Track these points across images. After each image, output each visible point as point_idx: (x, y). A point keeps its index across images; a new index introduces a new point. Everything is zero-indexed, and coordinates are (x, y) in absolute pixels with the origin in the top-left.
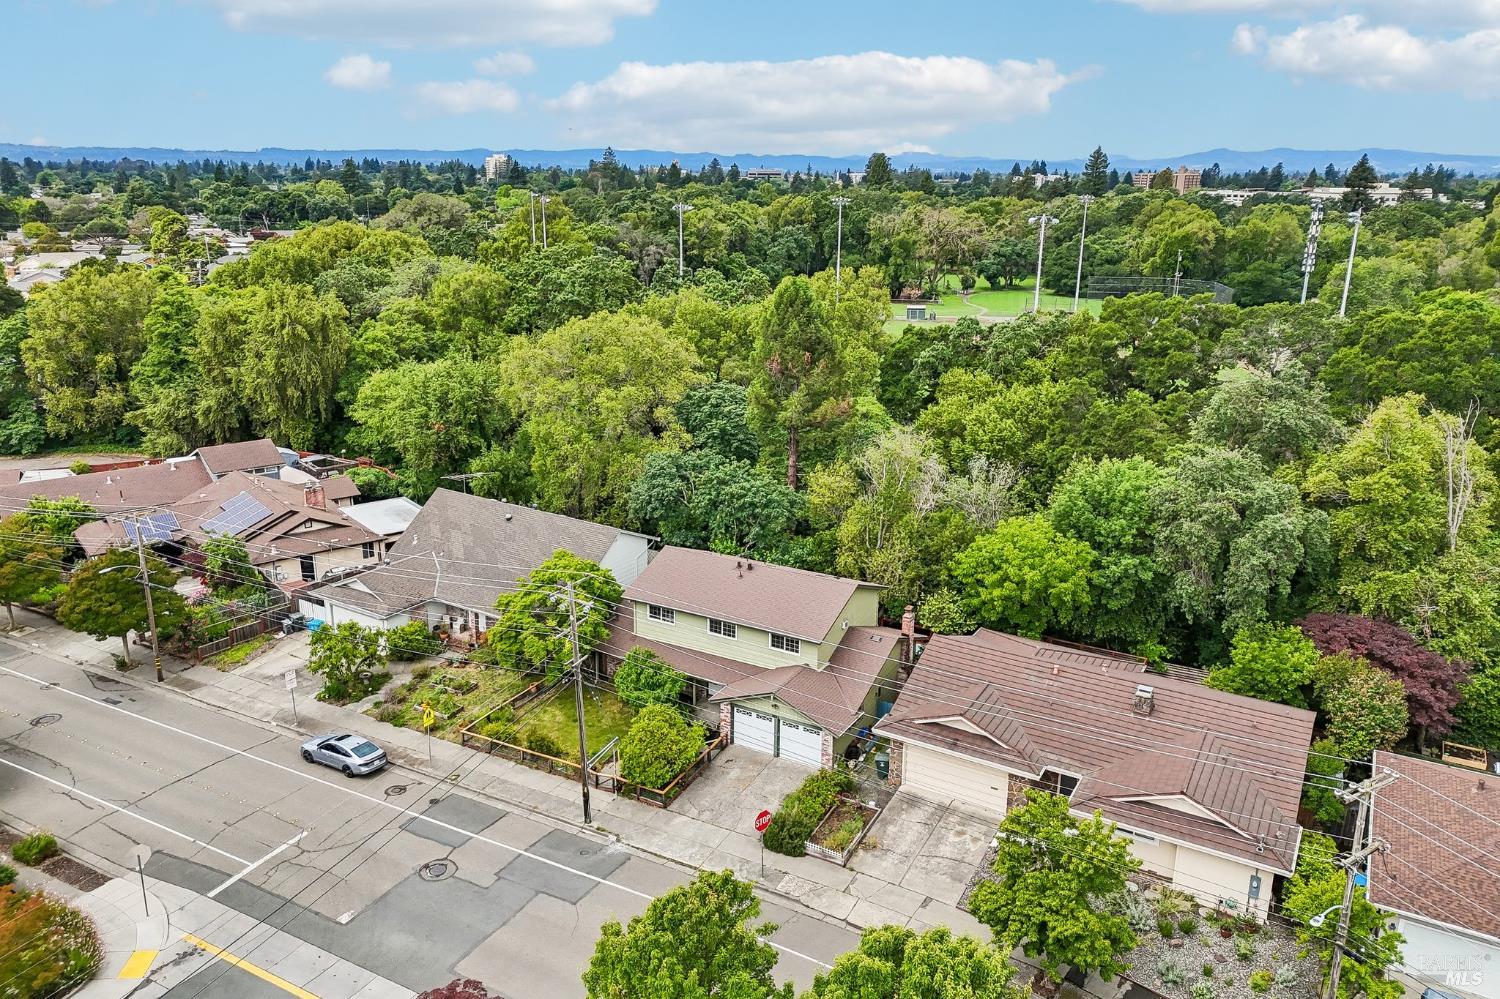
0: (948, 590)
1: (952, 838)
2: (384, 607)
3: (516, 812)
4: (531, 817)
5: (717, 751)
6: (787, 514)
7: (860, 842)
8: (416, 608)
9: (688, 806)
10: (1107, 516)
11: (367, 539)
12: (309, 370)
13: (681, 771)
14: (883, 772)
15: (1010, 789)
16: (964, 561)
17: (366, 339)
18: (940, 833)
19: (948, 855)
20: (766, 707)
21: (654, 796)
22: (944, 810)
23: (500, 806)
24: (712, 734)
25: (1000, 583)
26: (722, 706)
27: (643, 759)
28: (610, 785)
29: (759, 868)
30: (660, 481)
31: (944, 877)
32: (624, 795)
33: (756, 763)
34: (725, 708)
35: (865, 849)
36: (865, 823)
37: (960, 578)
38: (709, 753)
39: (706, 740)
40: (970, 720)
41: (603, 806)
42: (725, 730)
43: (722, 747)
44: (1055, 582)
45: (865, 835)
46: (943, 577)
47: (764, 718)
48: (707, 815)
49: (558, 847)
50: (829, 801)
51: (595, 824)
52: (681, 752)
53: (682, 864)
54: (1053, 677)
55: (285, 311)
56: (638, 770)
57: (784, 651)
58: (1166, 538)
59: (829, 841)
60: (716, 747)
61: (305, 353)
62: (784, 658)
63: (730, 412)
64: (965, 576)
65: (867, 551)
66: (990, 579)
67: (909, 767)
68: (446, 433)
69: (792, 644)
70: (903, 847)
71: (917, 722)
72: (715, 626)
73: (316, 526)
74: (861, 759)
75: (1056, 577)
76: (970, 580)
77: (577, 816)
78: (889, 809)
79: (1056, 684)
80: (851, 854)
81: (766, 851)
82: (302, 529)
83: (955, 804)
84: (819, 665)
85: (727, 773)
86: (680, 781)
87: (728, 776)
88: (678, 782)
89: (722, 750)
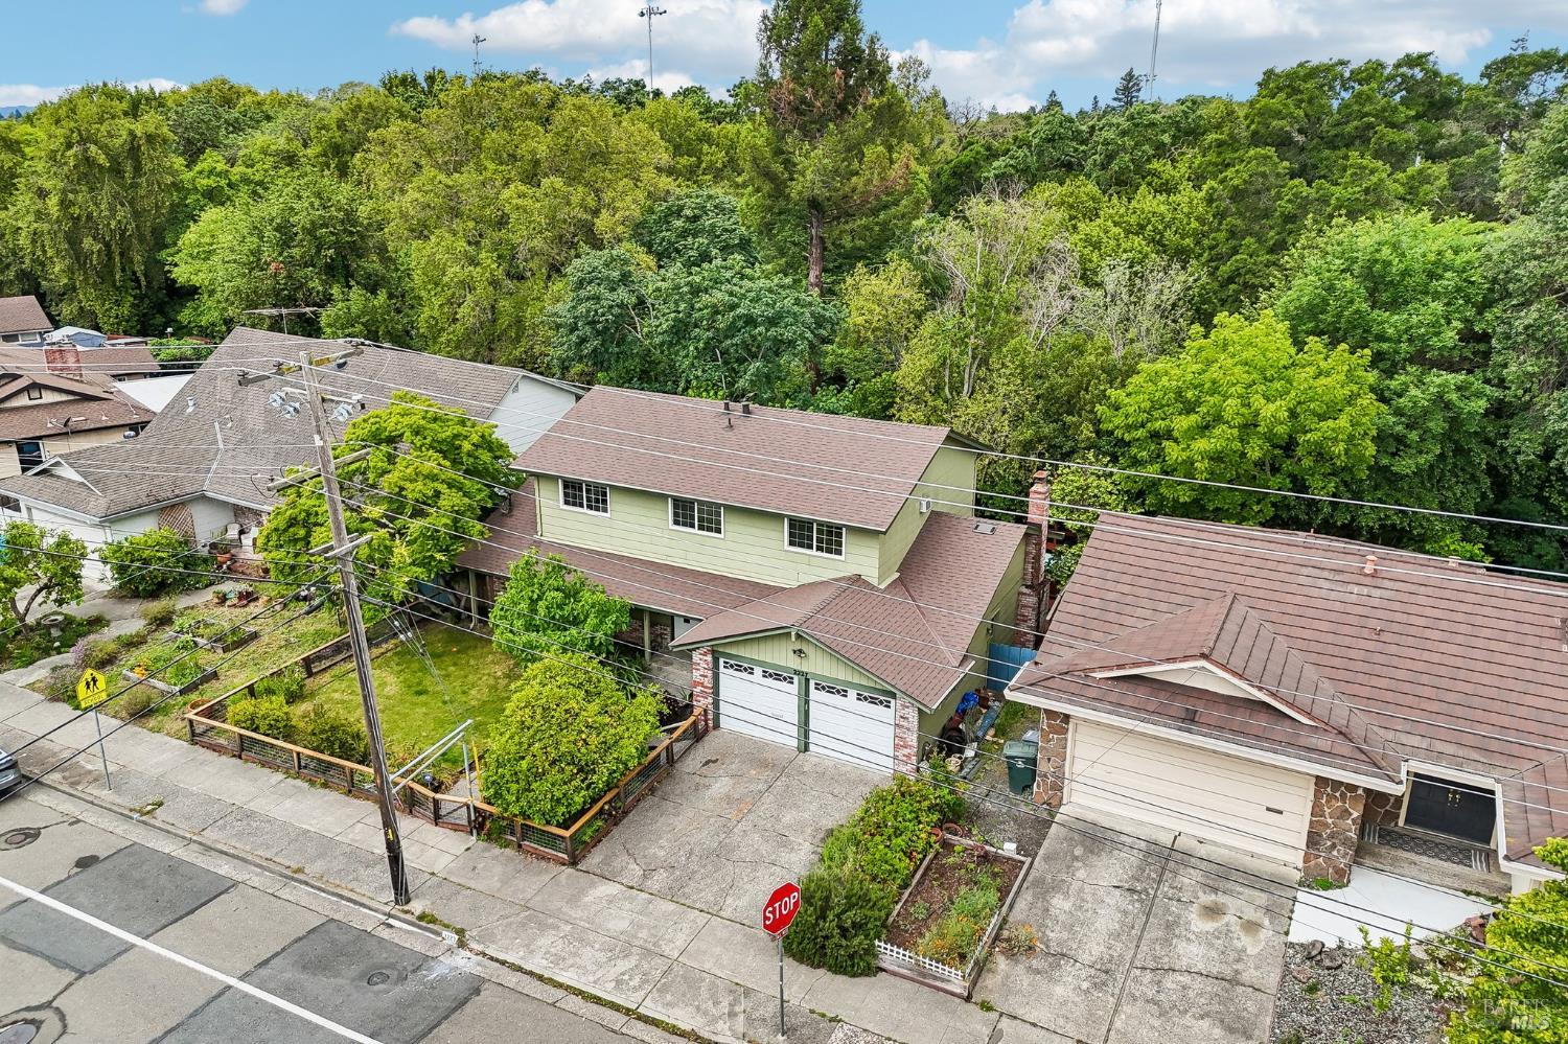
0: (1096, 456)
1: (1199, 924)
2: (100, 502)
3: (256, 881)
4: (285, 894)
5: (688, 743)
6: (808, 335)
7: (997, 938)
8: (169, 508)
9: (622, 860)
10: (1395, 305)
11: (135, 418)
12: (113, 210)
13: (609, 786)
14: (1023, 777)
15: (1317, 810)
16: (1128, 403)
17: (201, 172)
18: (1167, 910)
19: (1200, 967)
20: (781, 655)
21: (552, 840)
22: (1164, 858)
23: (224, 868)
24: (675, 711)
25: (1204, 429)
26: (696, 656)
27: (524, 764)
28: (462, 817)
29: (772, 1008)
30: (591, 289)
31: (1205, 1024)
32: (489, 838)
33: (764, 764)
34: (702, 659)
35: (1010, 953)
36: (1003, 892)
37: (1118, 433)
38: (669, 749)
39: (663, 722)
40: (1224, 667)
41: (442, 864)
42: (702, 703)
43: (697, 735)
44: (1311, 422)
45: (1005, 921)
46: (1087, 431)
47: (777, 677)
48: (659, 880)
49: (318, 965)
50: (920, 845)
51: (417, 906)
52: (606, 747)
53: (598, 1001)
54: (1368, 581)
55: (72, 124)
56: (514, 787)
57: (814, 552)
58: (1527, 328)
59: (927, 940)
60: (684, 736)
61: (108, 188)
62: (815, 566)
63: (713, 226)
64: (1129, 428)
65: (946, 401)
66: (1182, 423)
67: (1079, 767)
68: (289, 277)
69: (830, 538)
70: (1093, 949)
71: (1098, 675)
72: (684, 512)
73: (49, 397)
74: (970, 753)
75: (1314, 413)
76: (1140, 433)
77: (383, 888)
78: (1047, 858)
79: (1377, 593)
80: (981, 968)
81: (789, 962)
82: (23, 401)
83: (1181, 843)
84: (881, 578)
85: (705, 786)
86: (606, 807)
87: (708, 793)
88: (602, 808)
89: (697, 741)
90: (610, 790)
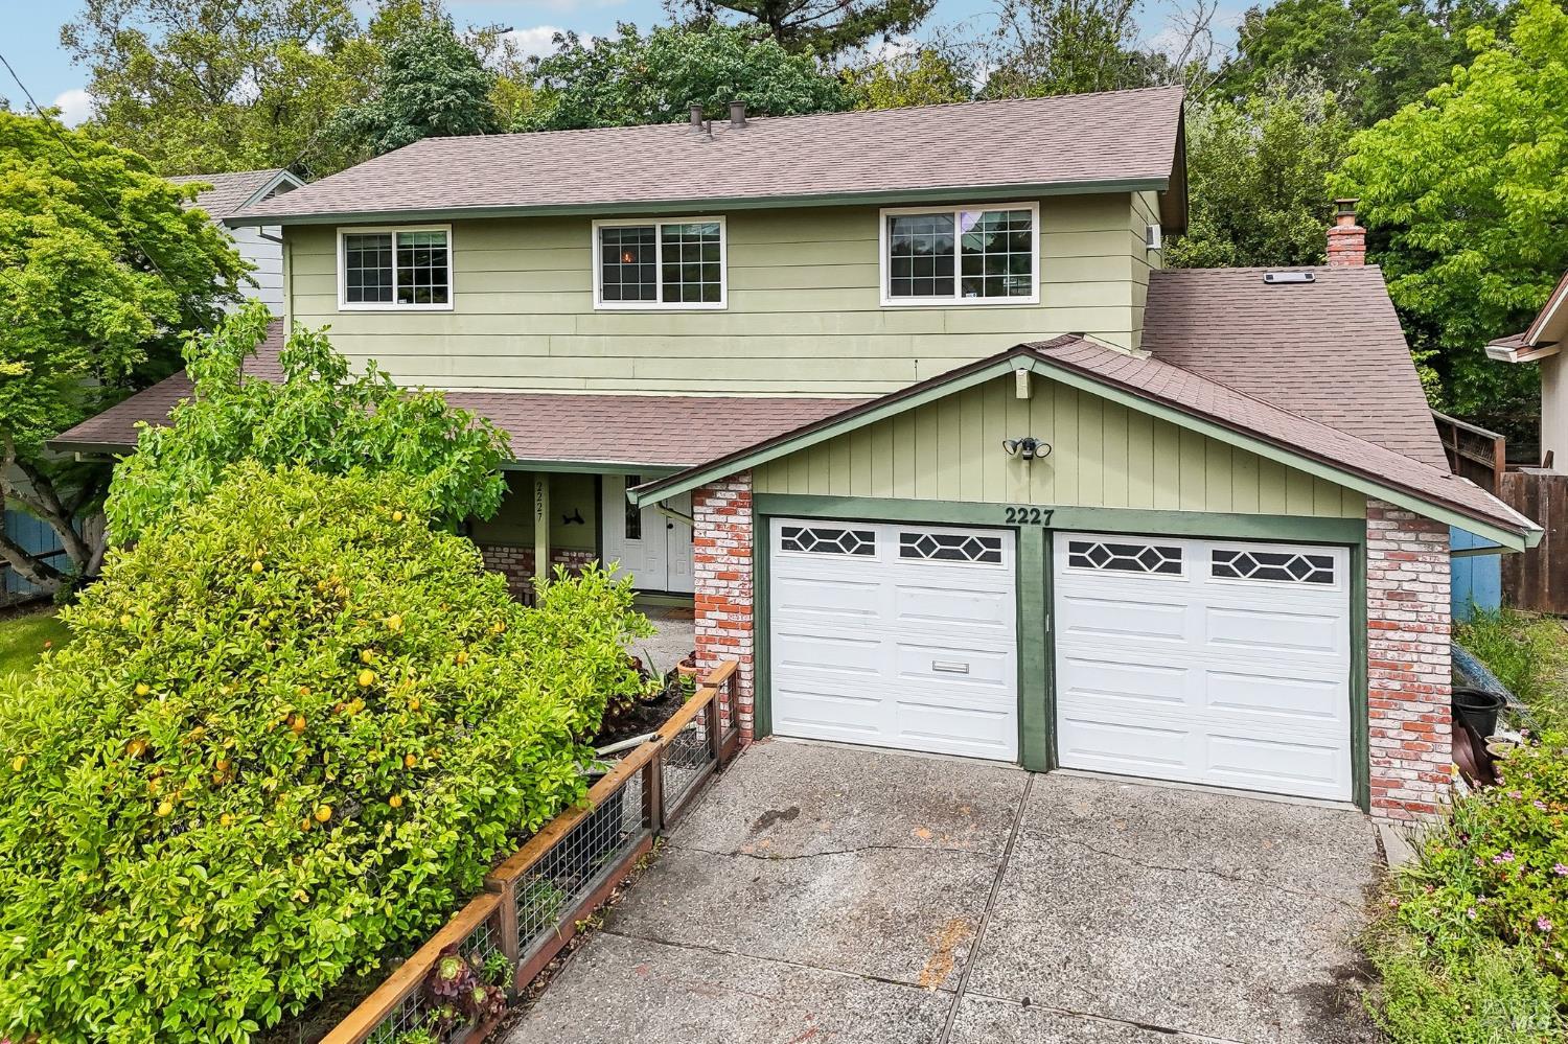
20: (966, 471)
34: (721, 524)
43: (718, 748)
47: (950, 548)
57: (959, 298)
85: (783, 885)
86: (451, 969)
87: (804, 905)
88: (433, 972)
89: (718, 769)
90: (463, 899)
